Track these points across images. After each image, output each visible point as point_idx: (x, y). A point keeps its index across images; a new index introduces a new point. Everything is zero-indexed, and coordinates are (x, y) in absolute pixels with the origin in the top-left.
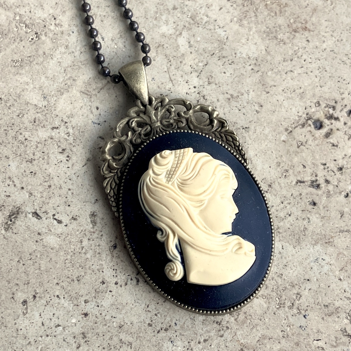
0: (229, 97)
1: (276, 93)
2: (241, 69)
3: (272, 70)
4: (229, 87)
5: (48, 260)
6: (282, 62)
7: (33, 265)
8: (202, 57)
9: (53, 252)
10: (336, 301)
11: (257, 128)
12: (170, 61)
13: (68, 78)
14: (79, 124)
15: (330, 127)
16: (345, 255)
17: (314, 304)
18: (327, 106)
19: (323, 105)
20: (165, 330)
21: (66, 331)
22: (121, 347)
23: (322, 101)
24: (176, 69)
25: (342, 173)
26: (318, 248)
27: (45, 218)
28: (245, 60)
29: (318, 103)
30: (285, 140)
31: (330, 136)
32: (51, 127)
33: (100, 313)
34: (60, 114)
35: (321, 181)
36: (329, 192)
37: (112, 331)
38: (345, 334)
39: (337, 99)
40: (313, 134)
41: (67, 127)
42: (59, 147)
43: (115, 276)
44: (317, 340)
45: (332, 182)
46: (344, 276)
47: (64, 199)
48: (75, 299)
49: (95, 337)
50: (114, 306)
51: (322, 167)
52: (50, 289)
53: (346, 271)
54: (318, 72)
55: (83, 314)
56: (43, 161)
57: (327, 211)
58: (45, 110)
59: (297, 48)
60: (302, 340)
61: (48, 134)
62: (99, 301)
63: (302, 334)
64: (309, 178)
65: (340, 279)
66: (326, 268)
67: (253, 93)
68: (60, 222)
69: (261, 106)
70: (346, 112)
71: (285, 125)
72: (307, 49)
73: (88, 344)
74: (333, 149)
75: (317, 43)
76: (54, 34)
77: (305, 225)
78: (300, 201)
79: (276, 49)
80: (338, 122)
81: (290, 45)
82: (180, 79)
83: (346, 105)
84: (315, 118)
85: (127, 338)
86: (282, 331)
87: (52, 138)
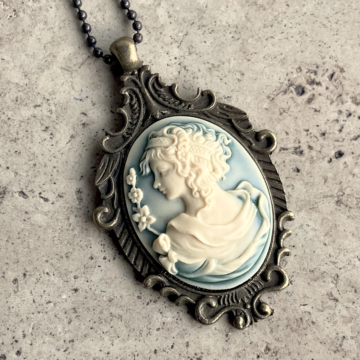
0: (210, 66)
1: (257, 61)
2: (222, 38)
3: (253, 37)
4: (209, 56)
5: (37, 238)
6: (262, 28)
7: (22, 244)
8: (182, 27)
9: (41, 231)
10: (322, 266)
11: (239, 97)
12: (150, 33)
13: (48, 54)
14: (61, 101)
15: (312, 92)
16: (329, 220)
17: (300, 269)
18: (309, 71)
19: (305, 70)
20: (154, 302)
21: (58, 307)
22: (111, 321)
23: (304, 67)
24: (156, 40)
25: (325, 138)
26: (302, 215)
27: (31, 197)
28: (225, 28)
29: (300, 68)
30: (267, 107)
31: (313, 102)
32: (33, 105)
33: (90, 288)
34: (42, 92)
35: (304, 147)
36: (312, 158)
37: (102, 305)
38: (331, 297)
39: (319, 63)
40: (295, 100)
41: (49, 105)
42: (42, 124)
43: (103, 251)
44: (304, 305)
45: (315, 148)
46: (329, 241)
47: (50, 177)
48: (64, 275)
49: (86, 312)
50: (103, 281)
51: (305, 133)
52: (40, 267)
53: (331, 236)
54: (298, 37)
55: (72, 290)
56: (27, 140)
57: (311, 177)
58: (27, 88)
59: (277, 13)
60: (289, 306)
61: (31, 113)
62: (88, 276)
63: (288, 300)
64: (293, 145)
65: (325, 244)
66: (311, 234)
67: (234, 61)
68: (46, 200)
69: (243, 74)
70: (328, 76)
71: (267, 92)
72: (287, 14)
73: (79, 319)
74: (315, 114)
75: (297, 7)
76: (33, 10)
77: (289, 193)
78: (284, 168)
79: (256, 16)
80: (320, 87)
81: (270, 10)
82: (161, 51)
83: (327, 70)
84: (296, 84)
85: (117, 312)
86: (269, 298)
87: (34, 117)
